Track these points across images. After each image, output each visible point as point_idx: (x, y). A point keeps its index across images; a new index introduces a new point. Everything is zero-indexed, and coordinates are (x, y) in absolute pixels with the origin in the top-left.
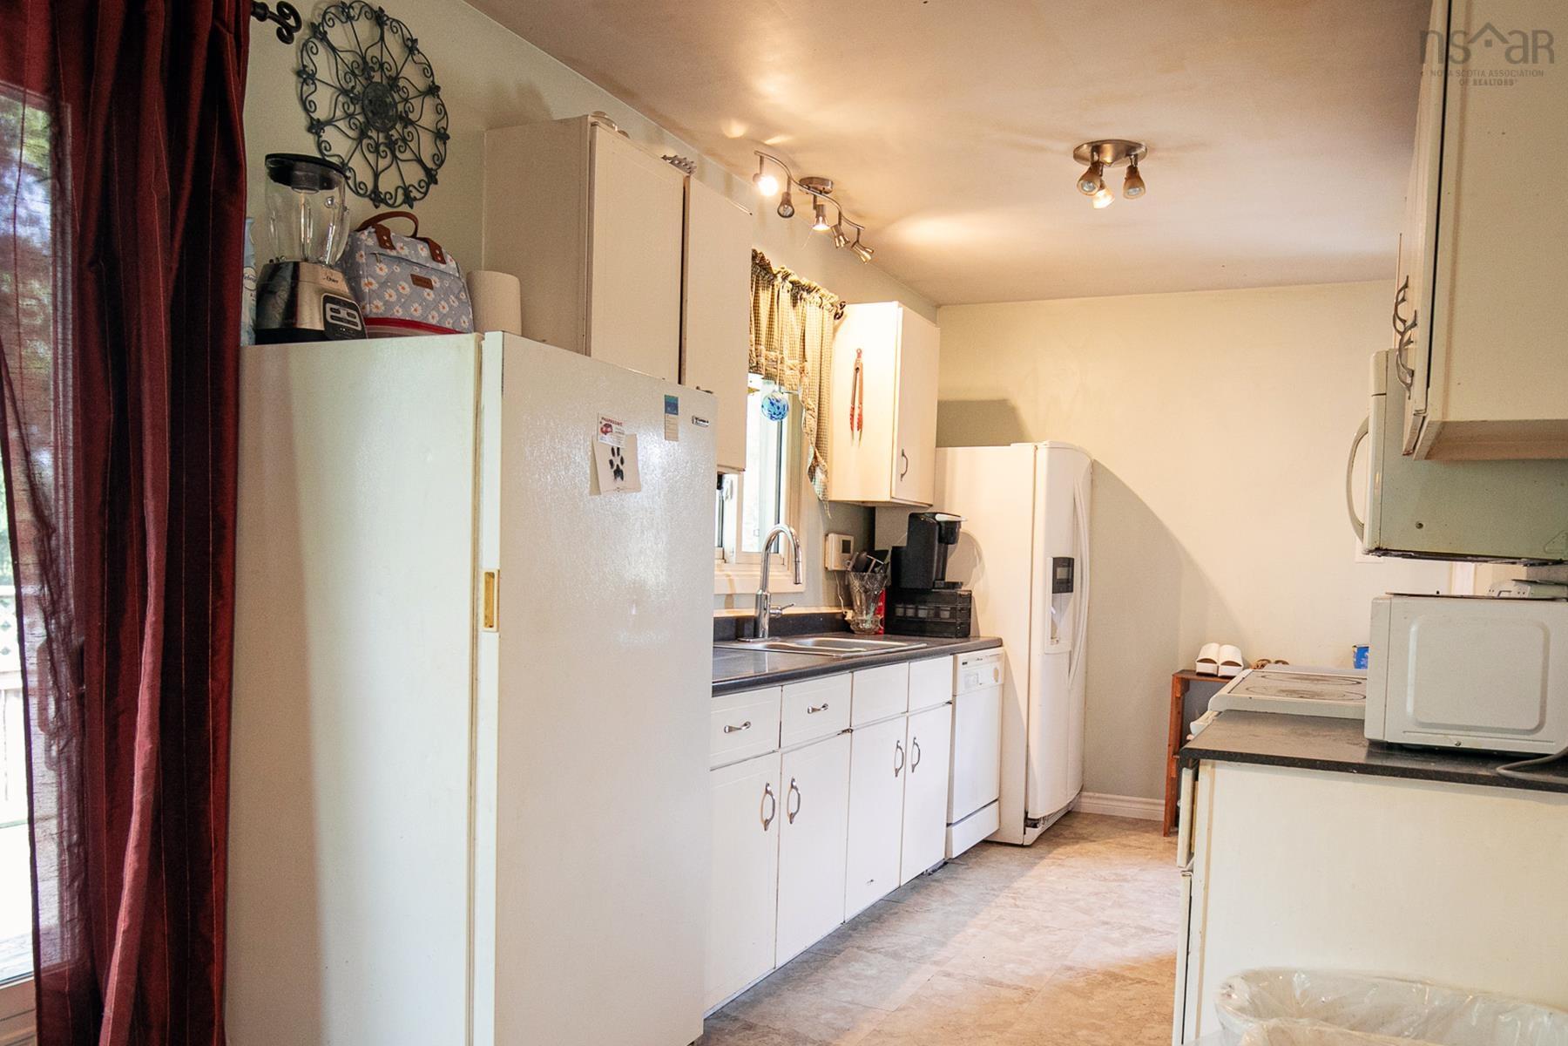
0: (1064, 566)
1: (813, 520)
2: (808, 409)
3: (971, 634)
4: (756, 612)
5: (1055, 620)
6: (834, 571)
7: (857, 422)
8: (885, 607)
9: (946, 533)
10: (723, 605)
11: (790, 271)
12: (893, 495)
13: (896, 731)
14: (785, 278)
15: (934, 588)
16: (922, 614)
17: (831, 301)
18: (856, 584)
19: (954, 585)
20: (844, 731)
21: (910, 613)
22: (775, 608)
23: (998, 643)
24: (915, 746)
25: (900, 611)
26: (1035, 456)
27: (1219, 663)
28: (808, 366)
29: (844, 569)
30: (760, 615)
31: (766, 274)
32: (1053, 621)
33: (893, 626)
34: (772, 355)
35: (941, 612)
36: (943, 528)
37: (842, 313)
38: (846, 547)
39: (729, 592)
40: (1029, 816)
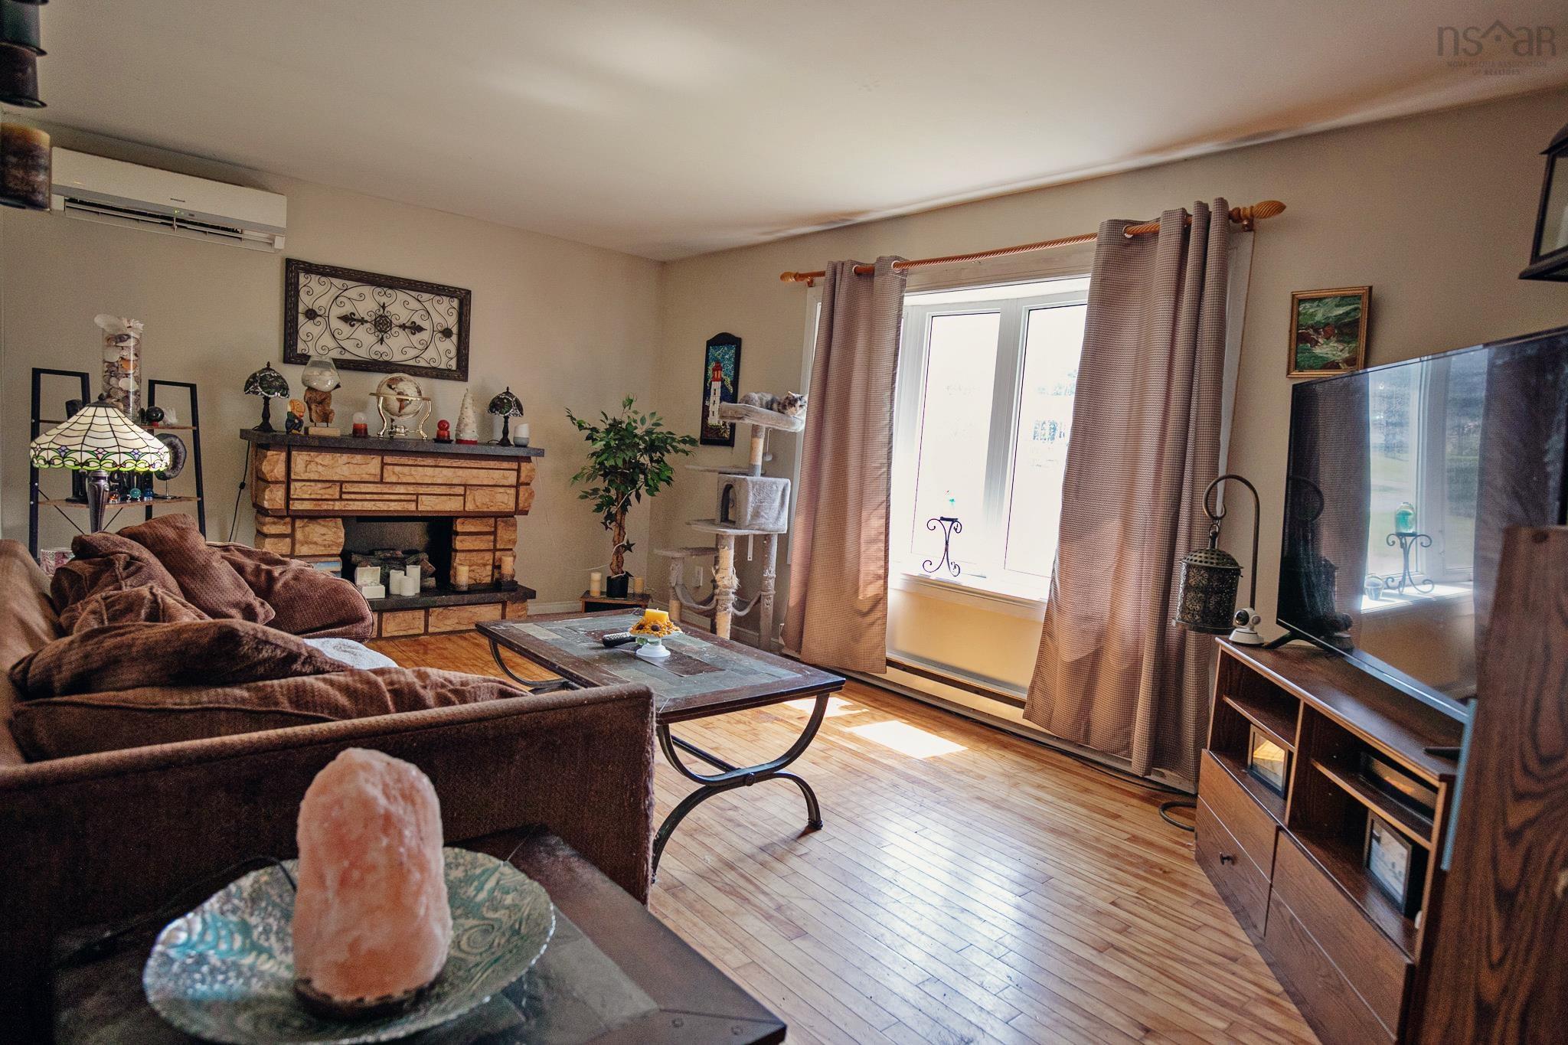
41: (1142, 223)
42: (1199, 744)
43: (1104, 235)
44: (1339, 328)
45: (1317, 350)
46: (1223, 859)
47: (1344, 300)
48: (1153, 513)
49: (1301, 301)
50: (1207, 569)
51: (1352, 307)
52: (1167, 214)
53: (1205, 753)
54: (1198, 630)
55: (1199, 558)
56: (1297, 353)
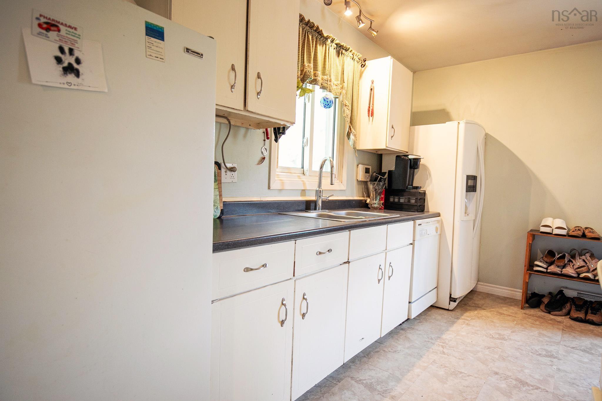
0: (472, 180)
1: (350, 158)
2: (346, 106)
3: (425, 210)
4: (316, 198)
5: (468, 205)
6: (361, 181)
7: (371, 113)
8: (385, 198)
9: (414, 165)
10: (300, 195)
11: (334, 38)
12: (387, 146)
13: (380, 260)
14: (332, 41)
15: (407, 189)
16: (402, 201)
17: (358, 57)
18: (371, 187)
19: (417, 188)
20: (345, 263)
21: (396, 200)
22: (325, 196)
23: (438, 215)
24: (390, 267)
25: (391, 200)
26: (458, 127)
27: (554, 227)
28: (345, 85)
29: (366, 180)
30: (317, 200)
31: (321, 38)
32: (466, 205)
33: (388, 206)
34: (325, 77)
35: (411, 200)
36: (412, 162)
37: (365, 64)
38: (367, 171)
39: (303, 189)
40: (452, 297)
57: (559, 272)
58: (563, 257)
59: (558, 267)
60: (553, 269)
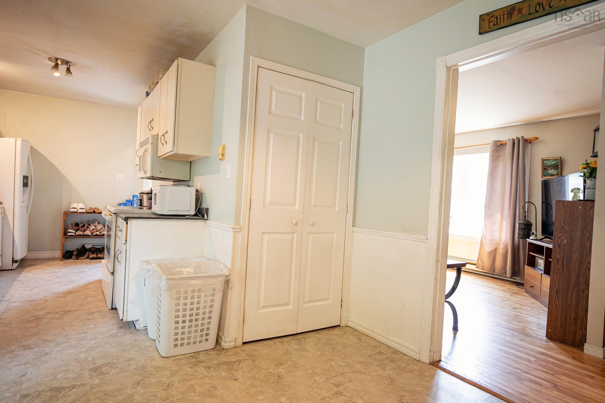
0: (26, 179)
23: (1, 203)
26: (16, 142)
27: (78, 208)
40: (14, 259)
41: (502, 141)
42: (524, 264)
43: (492, 144)
44: (554, 166)
45: (549, 172)
46: (531, 287)
47: (554, 160)
48: (509, 212)
49: (544, 160)
50: (523, 224)
51: (557, 162)
52: (509, 139)
53: (526, 266)
54: (522, 238)
55: (521, 222)
56: (544, 173)
57: (82, 234)
58: (84, 226)
59: (81, 231)
60: (79, 233)
